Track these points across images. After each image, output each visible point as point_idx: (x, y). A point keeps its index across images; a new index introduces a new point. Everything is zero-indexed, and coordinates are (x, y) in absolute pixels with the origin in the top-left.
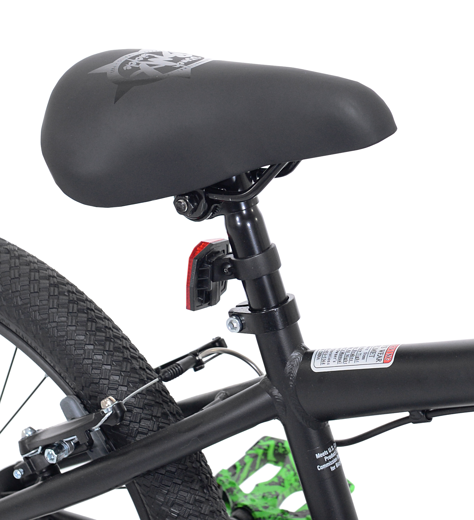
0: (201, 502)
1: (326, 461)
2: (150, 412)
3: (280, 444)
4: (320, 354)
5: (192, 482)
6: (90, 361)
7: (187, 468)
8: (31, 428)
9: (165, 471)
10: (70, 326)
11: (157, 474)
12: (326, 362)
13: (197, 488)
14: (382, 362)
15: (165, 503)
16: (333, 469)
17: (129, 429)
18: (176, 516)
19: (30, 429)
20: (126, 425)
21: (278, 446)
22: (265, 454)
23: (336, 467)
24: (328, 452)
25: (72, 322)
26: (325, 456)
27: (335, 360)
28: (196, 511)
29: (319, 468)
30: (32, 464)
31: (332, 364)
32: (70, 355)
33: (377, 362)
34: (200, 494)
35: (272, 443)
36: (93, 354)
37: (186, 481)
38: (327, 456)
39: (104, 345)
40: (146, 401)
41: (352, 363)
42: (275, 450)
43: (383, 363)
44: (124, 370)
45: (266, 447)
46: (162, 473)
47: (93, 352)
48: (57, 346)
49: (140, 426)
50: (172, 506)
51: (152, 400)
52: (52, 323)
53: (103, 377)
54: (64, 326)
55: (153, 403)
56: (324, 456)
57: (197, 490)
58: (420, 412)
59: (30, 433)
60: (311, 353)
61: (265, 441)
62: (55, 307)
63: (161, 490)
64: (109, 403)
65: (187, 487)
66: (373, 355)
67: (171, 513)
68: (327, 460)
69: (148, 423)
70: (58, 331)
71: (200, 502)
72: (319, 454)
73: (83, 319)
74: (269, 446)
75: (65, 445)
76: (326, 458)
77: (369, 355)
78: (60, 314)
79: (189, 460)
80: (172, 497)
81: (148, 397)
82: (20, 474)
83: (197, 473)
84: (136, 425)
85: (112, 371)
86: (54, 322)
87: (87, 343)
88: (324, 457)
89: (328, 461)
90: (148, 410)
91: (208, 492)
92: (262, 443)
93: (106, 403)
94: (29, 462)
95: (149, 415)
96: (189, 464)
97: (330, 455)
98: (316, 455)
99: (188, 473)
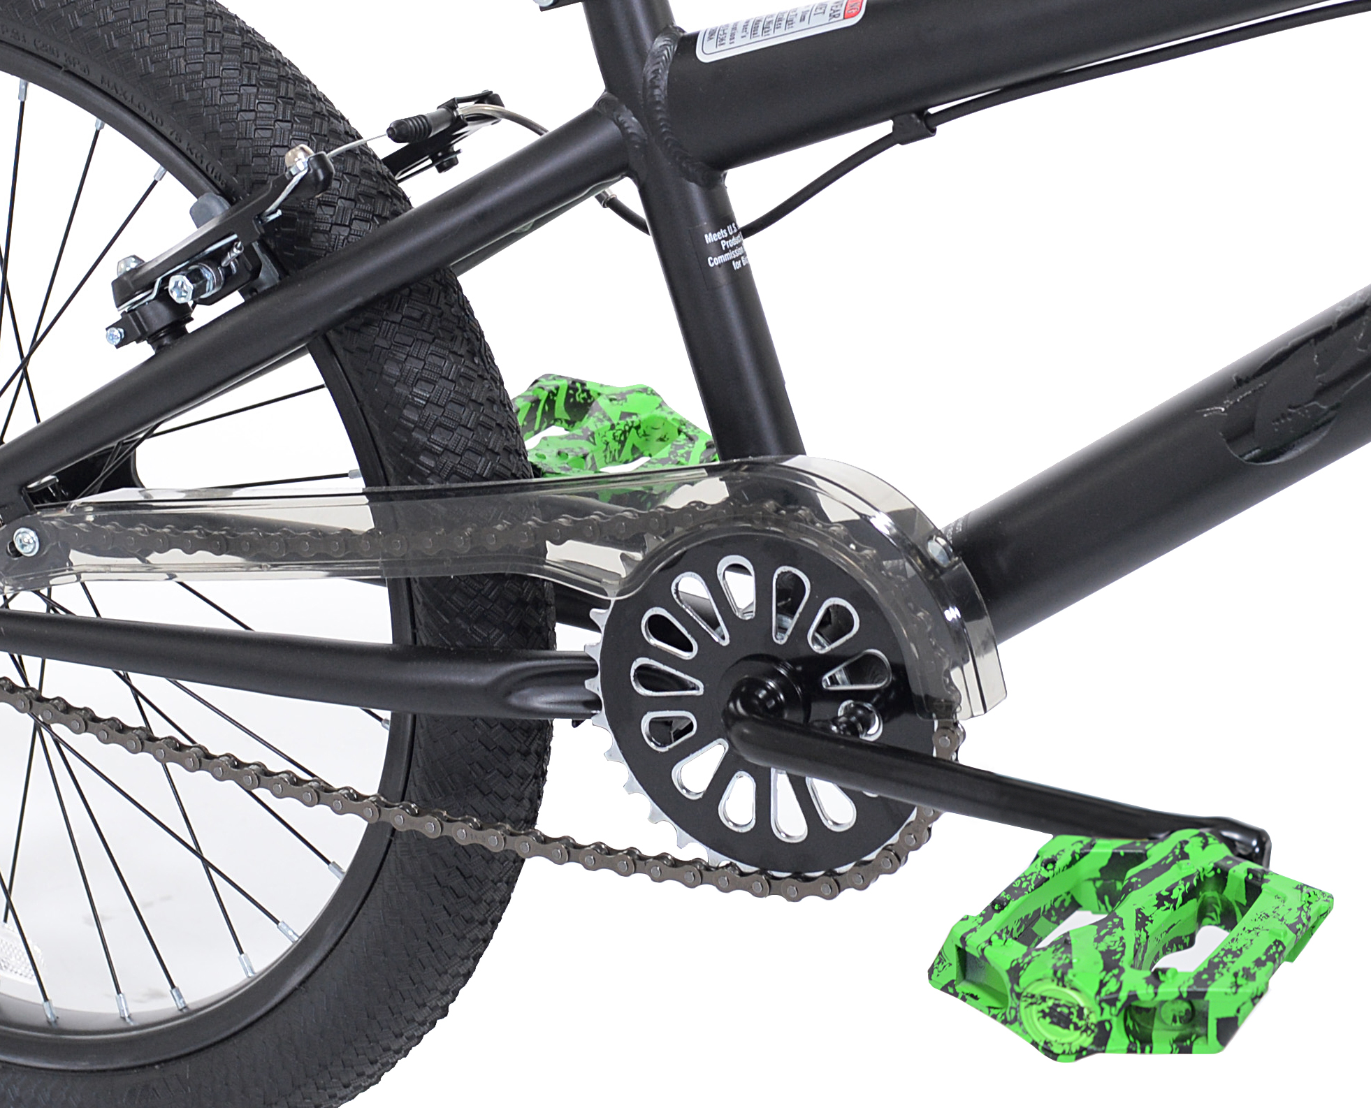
0: (471, 380)
1: (724, 248)
2: (369, 207)
3: (578, 385)
4: (712, 33)
5: (453, 339)
6: (251, 115)
7: (442, 313)
8: (134, 257)
9: (401, 316)
10: (209, 53)
11: (385, 322)
12: (727, 40)
13: (462, 352)
14: (842, 17)
15: (401, 380)
16: (737, 265)
17: (329, 241)
18: (424, 403)
19: (133, 259)
20: (324, 232)
21: (576, 390)
22: (550, 401)
23: (742, 263)
24: (727, 232)
25: (213, 47)
26: (723, 239)
27: (744, 34)
28: (462, 394)
29: (712, 261)
30: (141, 319)
31: (738, 41)
32: (212, 105)
33: (832, 21)
34: (467, 363)
35: (564, 384)
36: (257, 101)
37: (439, 338)
38: (726, 239)
39: (277, 87)
40: (361, 189)
41: (778, 32)
42: (568, 396)
43: (844, 18)
44: (316, 131)
45: (553, 389)
46: (394, 320)
47: (256, 97)
48: (187, 92)
49: (352, 232)
50: (414, 384)
51: (373, 188)
52: (175, 50)
53: (277, 143)
54: (199, 53)
55: (374, 192)
56: (720, 238)
57: (461, 356)
58: (913, 116)
59: (133, 265)
60: (694, 37)
61: (547, 380)
62: (181, 21)
63: (394, 355)
64: (301, 155)
65: (444, 348)
66: (822, 11)
67: (413, 399)
68: (726, 247)
69: (365, 226)
70: (187, 64)
71: (469, 379)
72: (710, 234)
73: (234, 43)
74: (557, 388)
75: (206, 271)
76: (724, 243)
77: (813, 12)
78: (190, 33)
79: (444, 301)
80: (414, 366)
81: (363, 181)
82: (119, 336)
83: (461, 325)
84: (344, 231)
85: (294, 133)
86: (179, 47)
87: (244, 83)
88: (719, 241)
89: (727, 250)
90: (365, 204)
91: (482, 364)
92: (544, 382)
93: (295, 156)
94: (136, 315)
95: (368, 212)
96: (445, 308)
97: (731, 238)
98: (706, 236)
99: (445, 323)
